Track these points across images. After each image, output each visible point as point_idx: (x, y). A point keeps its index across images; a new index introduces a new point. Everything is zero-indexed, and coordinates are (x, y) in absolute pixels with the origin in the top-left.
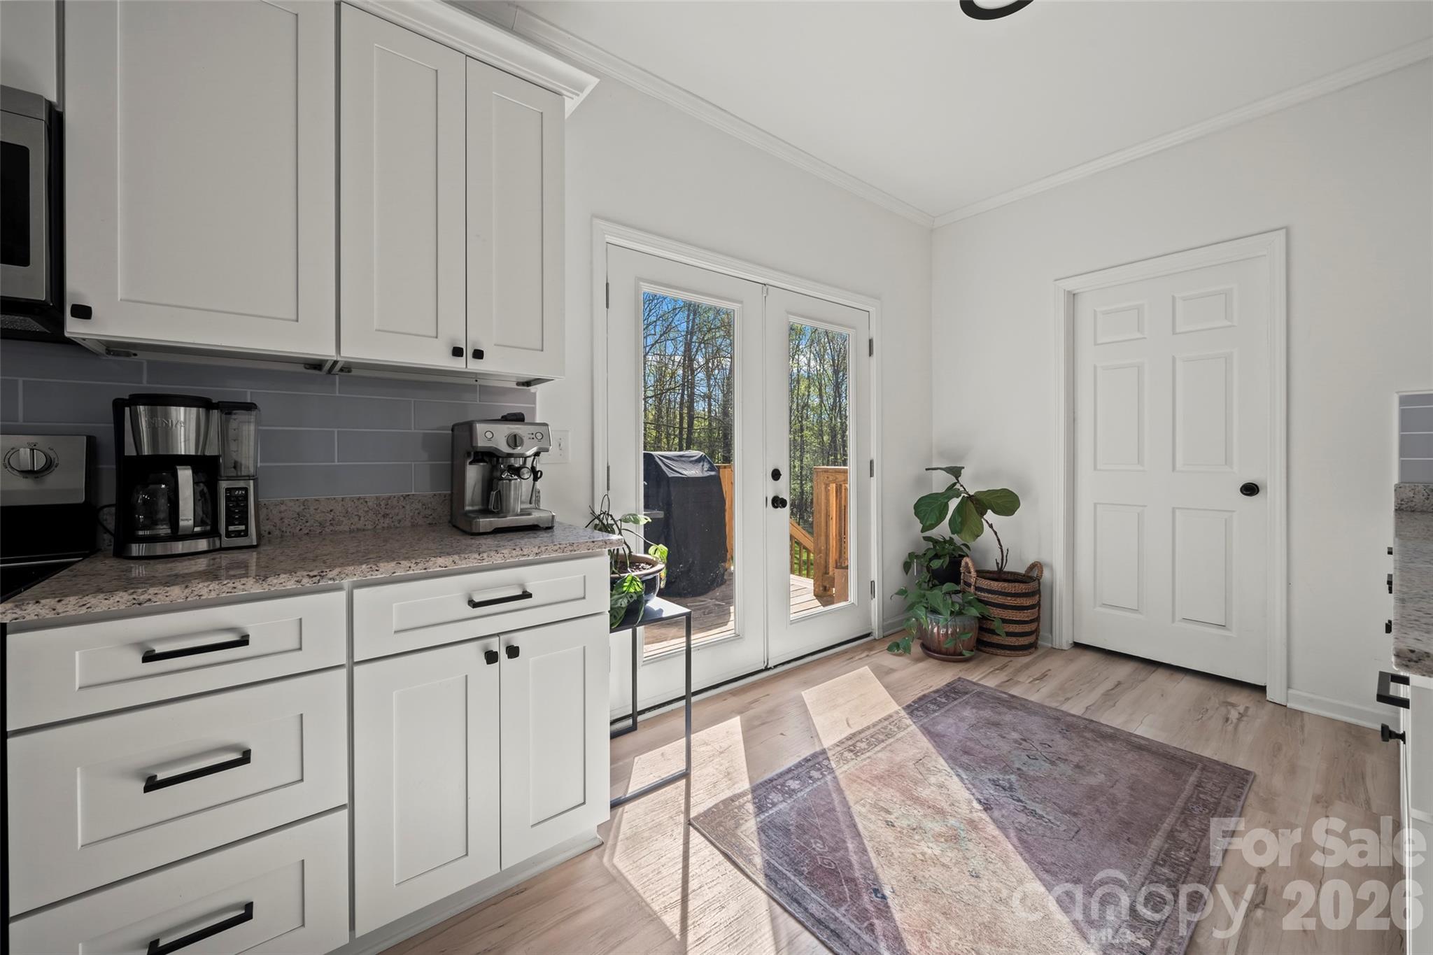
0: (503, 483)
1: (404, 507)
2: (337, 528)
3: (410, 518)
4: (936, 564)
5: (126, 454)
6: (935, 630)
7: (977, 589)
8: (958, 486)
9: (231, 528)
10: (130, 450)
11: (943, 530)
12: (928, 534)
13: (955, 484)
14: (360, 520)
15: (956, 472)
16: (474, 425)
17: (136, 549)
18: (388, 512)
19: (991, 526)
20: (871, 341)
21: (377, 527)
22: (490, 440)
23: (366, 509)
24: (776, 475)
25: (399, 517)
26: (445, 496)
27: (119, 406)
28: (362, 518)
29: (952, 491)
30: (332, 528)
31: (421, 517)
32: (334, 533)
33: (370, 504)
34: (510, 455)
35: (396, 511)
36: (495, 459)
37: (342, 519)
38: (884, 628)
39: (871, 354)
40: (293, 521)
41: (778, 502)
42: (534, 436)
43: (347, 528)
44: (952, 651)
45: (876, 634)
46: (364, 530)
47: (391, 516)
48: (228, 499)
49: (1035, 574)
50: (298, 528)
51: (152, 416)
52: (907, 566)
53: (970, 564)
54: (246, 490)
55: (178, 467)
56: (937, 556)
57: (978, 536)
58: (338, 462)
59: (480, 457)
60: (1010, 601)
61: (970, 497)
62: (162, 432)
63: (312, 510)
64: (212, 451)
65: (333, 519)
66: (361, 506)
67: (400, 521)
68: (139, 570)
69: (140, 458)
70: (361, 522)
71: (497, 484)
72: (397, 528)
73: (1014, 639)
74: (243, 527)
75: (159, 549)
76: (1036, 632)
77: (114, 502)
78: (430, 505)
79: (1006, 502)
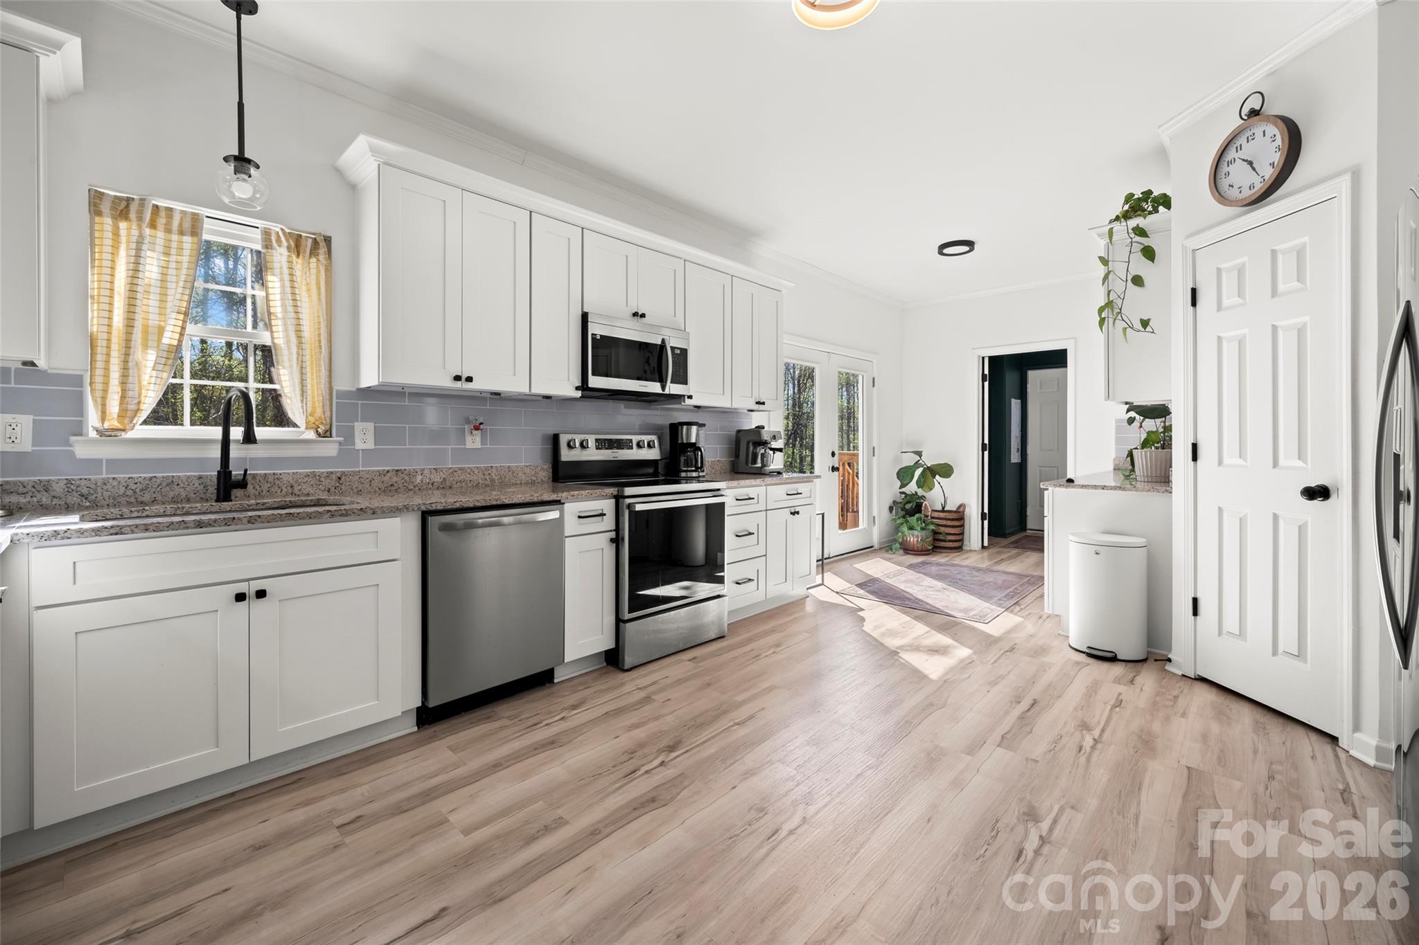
4: (908, 506)
5: (676, 443)
6: (912, 540)
7: (932, 518)
8: (921, 462)
10: (680, 441)
11: (912, 487)
12: (903, 490)
13: (919, 461)
15: (919, 454)
16: (761, 431)
17: (682, 474)
19: (939, 483)
20: (874, 379)
22: (767, 437)
24: (833, 454)
27: (674, 425)
29: (917, 465)
38: (880, 544)
39: (874, 386)
41: (834, 469)
44: (920, 549)
45: (876, 547)
49: (961, 510)
51: (687, 429)
52: (891, 509)
53: (928, 505)
56: (909, 502)
57: (932, 489)
59: (762, 444)
60: (949, 523)
61: (928, 467)
62: (689, 434)
64: (697, 442)
69: (683, 443)
71: (765, 454)
73: (951, 543)
76: (962, 540)
79: (945, 470)
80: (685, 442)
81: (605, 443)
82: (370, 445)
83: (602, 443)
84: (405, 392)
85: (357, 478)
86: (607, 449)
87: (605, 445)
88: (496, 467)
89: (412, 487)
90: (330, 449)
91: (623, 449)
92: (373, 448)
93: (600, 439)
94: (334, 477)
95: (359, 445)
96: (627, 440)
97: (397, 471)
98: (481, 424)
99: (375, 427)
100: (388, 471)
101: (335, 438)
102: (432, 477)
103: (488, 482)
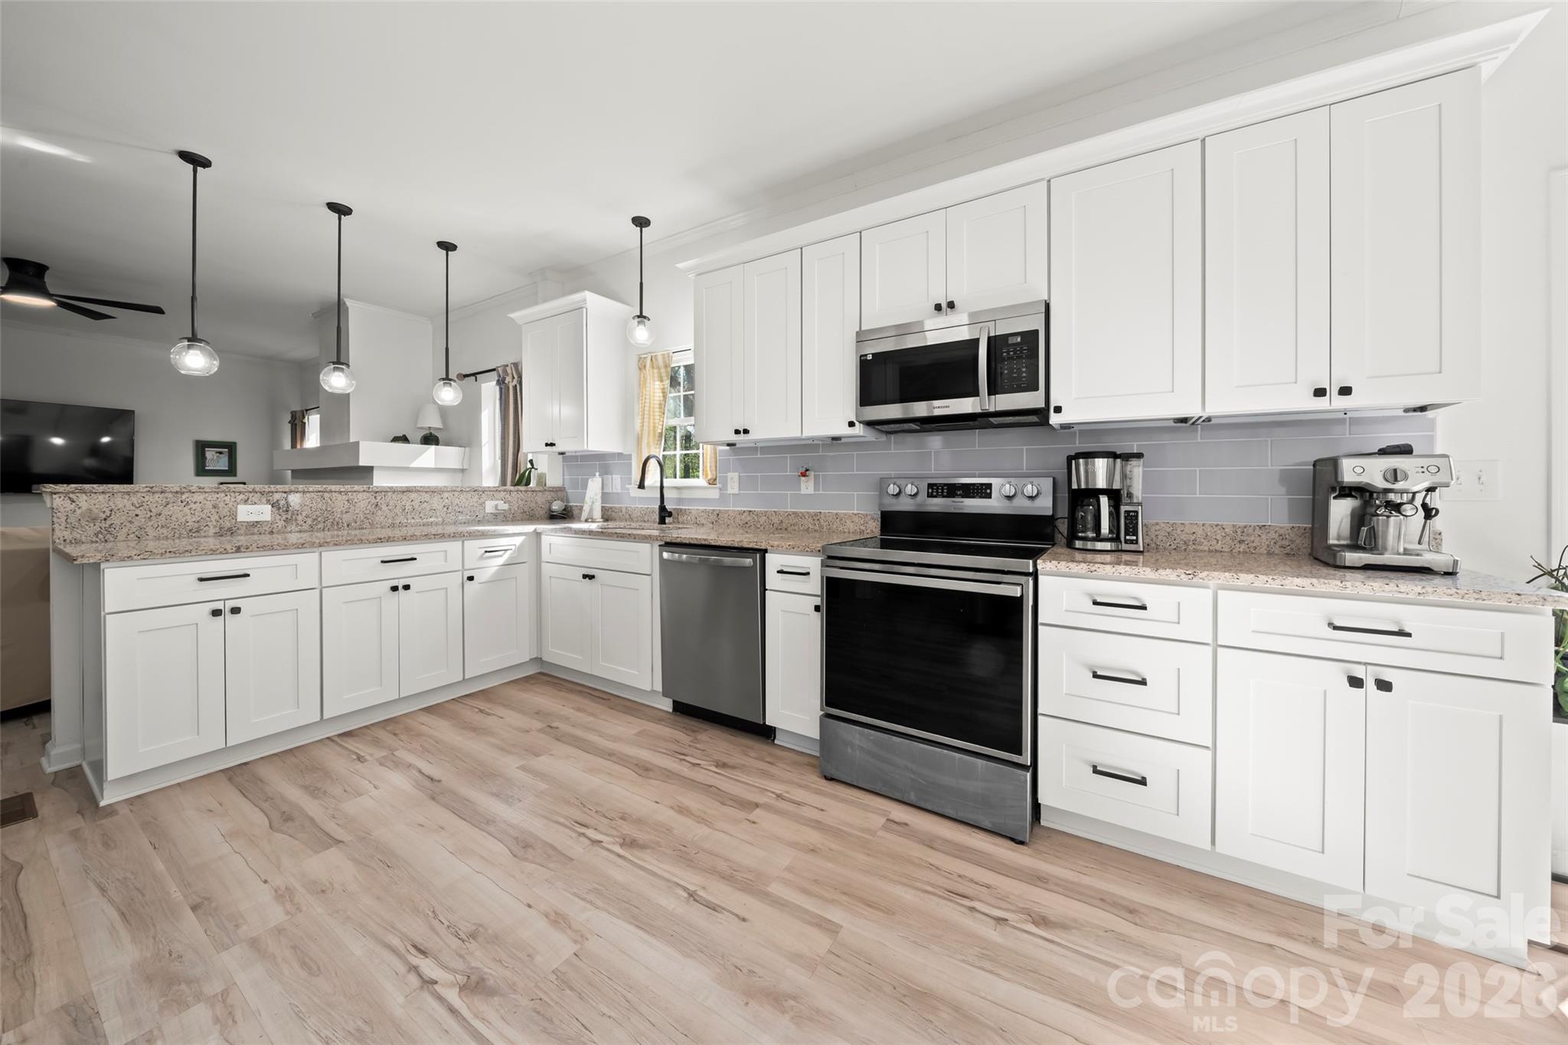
0: (1378, 520)
1: (1259, 536)
2: (1199, 547)
3: (1266, 547)
5: (1073, 488)
9: (1128, 537)
10: (1075, 486)
14: (1218, 543)
16: (1339, 461)
17: (1078, 544)
18: (1243, 538)
21: (1234, 551)
22: (1360, 474)
23: (1224, 534)
25: (1254, 545)
26: (1305, 530)
27: (1070, 459)
28: (1220, 542)
30: (1194, 546)
31: (1277, 547)
32: (1196, 550)
33: (1226, 530)
34: (1387, 491)
35: (1252, 538)
36: (1368, 494)
37: (1202, 540)
40: (1164, 538)
42: (1424, 470)
43: (1206, 548)
46: (1221, 551)
47: (1246, 542)
48: (1126, 518)
50: (1169, 544)
51: (1086, 464)
54: (1137, 512)
55: (1100, 496)
58: (1200, 494)
59: (1347, 492)
62: (1090, 474)
63: (1179, 532)
64: (1116, 486)
65: (1195, 540)
66: (1219, 531)
67: (1255, 548)
68: (1078, 556)
69: (1079, 490)
70: (1219, 545)
71: (1371, 520)
72: (1252, 553)
74: (1135, 538)
75: (1089, 545)
77: (1067, 516)
78: (1287, 536)
80: (1083, 486)
81: (943, 489)
82: (736, 491)
83: (938, 489)
84: (757, 447)
85: (727, 515)
86: (944, 497)
87: (942, 492)
88: (825, 513)
89: (759, 526)
90: (714, 493)
91: (974, 497)
92: (737, 493)
93: (935, 485)
94: (715, 513)
95: (730, 491)
96: (982, 484)
97: (750, 511)
98: (807, 470)
99: (739, 476)
100: (744, 512)
101: (718, 485)
102: (773, 518)
103: (817, 528)
